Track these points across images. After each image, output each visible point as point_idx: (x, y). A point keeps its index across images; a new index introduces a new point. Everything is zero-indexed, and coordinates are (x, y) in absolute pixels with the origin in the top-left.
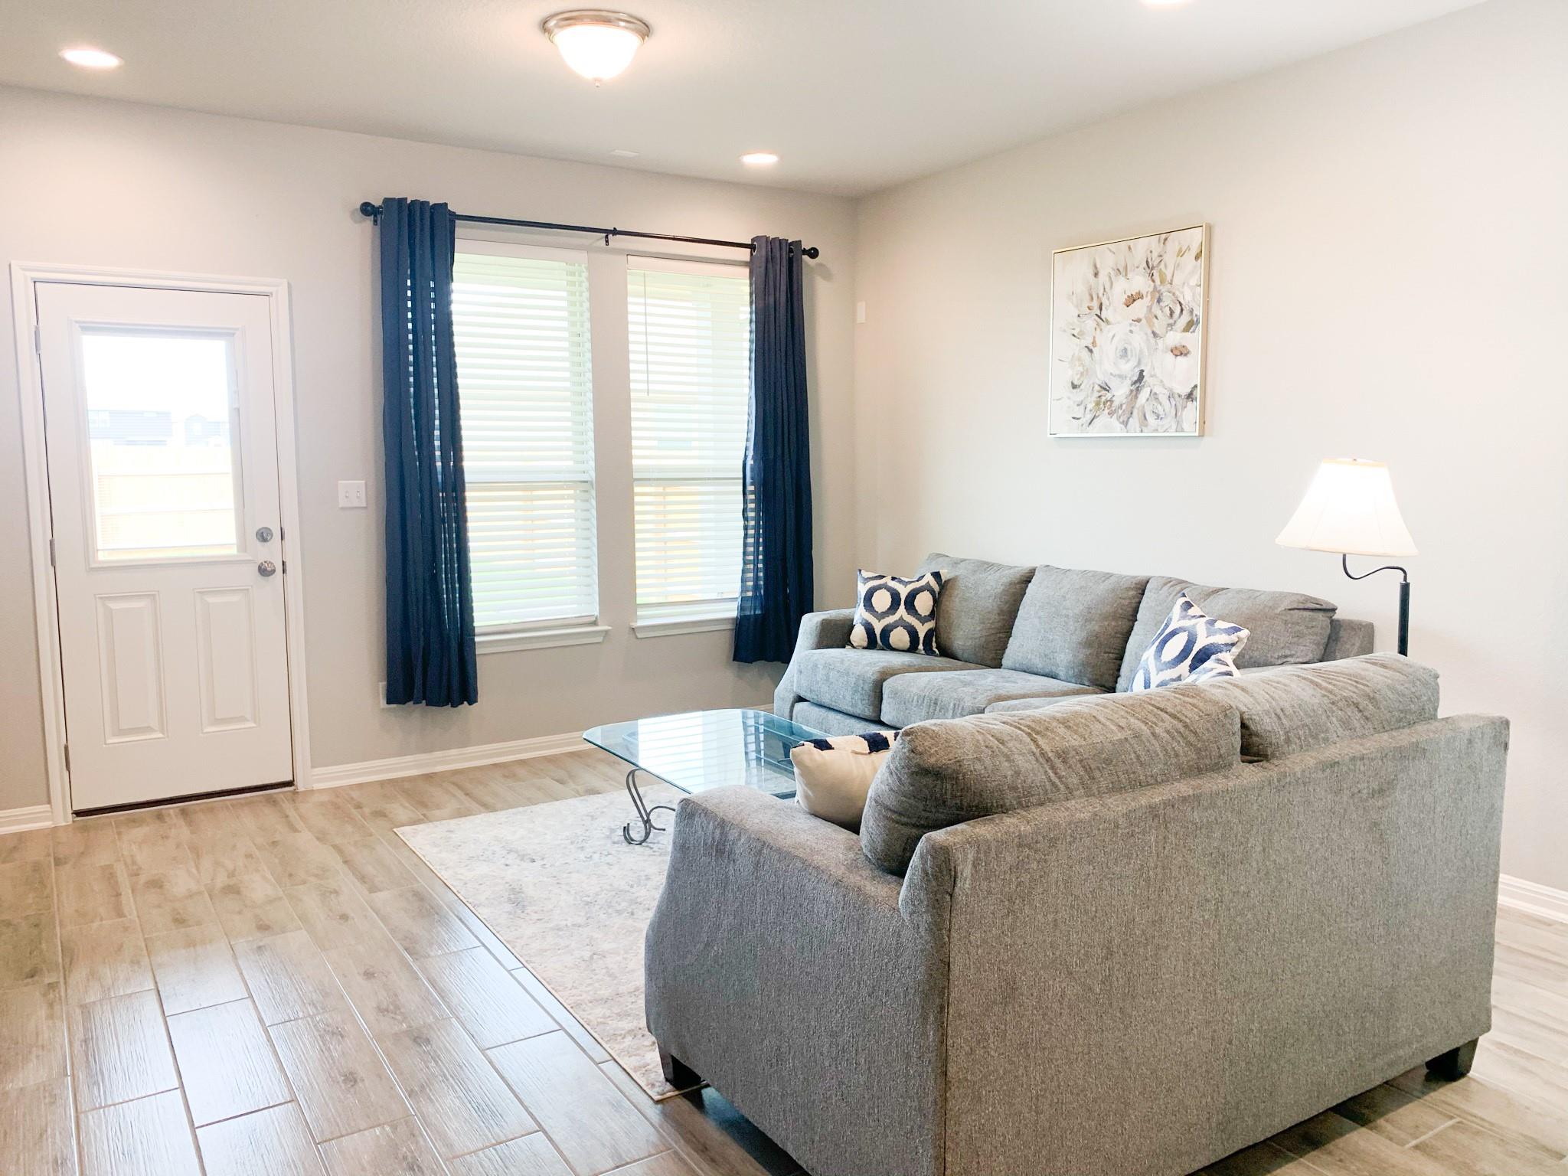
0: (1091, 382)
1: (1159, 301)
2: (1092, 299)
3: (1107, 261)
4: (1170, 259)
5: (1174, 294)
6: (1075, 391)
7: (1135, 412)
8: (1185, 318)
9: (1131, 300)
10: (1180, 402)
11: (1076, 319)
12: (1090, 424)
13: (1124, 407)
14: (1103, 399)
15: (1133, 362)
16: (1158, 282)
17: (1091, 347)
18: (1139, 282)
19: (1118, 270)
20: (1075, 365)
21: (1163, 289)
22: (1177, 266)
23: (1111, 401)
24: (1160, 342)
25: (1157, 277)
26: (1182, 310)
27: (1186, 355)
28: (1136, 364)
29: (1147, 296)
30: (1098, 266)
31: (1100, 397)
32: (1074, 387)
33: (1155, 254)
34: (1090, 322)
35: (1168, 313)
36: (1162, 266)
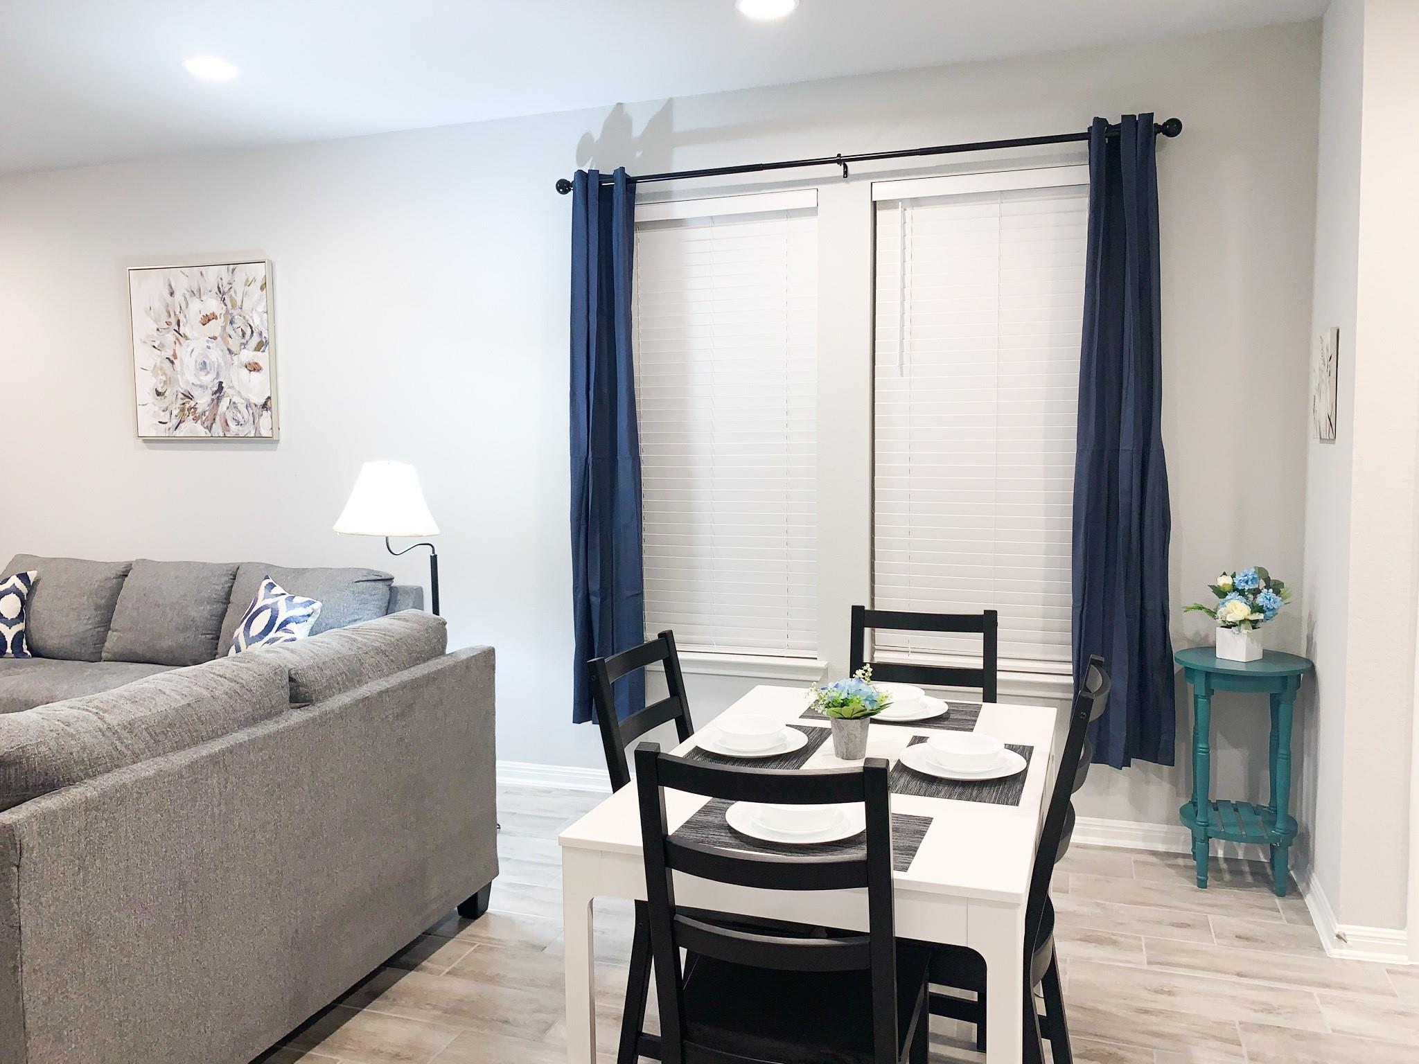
0: (175, 390)
1: (231, 323)
2: (170, 316)
3: (182, 283)
4: (239, 286)
5: (244, 318)
6: (159, 398)
7: (218, 418)
8: (255, 340)
9: (207, 319)
10: (257, 411)
11: (155, 333)
12: (176, 428)
13: (207, 413)
14: (187, 406)
15: (212, 375)
16: (229, 306)
17: (172, 359)
18: (212, 304)
19: (192, 291)
20: (158, 374)
21: (235, 312)
22: (245, 294)
23: (195, 409)
24: (235, 358)
25: (228, 301)
26: (252, 332)
27: (258, 371)
28: (215, 376)
29: (220, 318)
30: (173, 286)
31: (183, 404)
32: (158, 394)
33: (225, 282)
34: (170, 337)
35: (241, 334)
36: (232, 292)
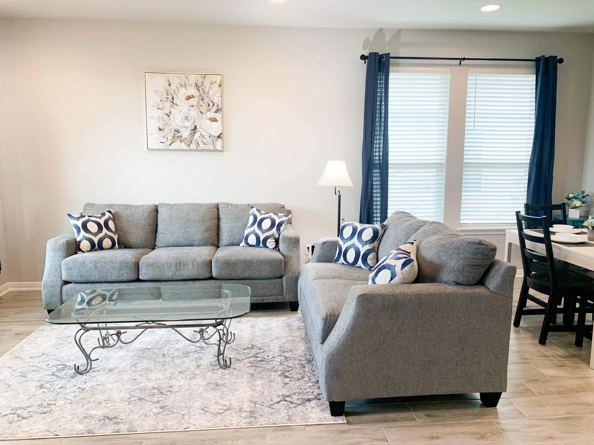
0: (170, 128)
1: (202, 100)
2: (168, 94)
3: (175, 81)
4: (207, 84)
5: (209, 98)
7: (193, 141)
8: (215, 108)
9: (189, 98)
10: (214, 139)
11: (160, 102)
12: (170, 145)
13: (188, 139)
14: (177, 135)
15: (191, 122)
18: (192, 91)
19: (181, 85)
20: (160, 121)
21: (204, 96)
22: (210, 88)
23: (181, 137)
24: (204, 115)
25: (201, 90)
29: (196, 97)
30: (170, 81)
31: (174, 134)
32: (160, 130)
34: (168, 104)
35: (207, 105)
36: (203, 86)
